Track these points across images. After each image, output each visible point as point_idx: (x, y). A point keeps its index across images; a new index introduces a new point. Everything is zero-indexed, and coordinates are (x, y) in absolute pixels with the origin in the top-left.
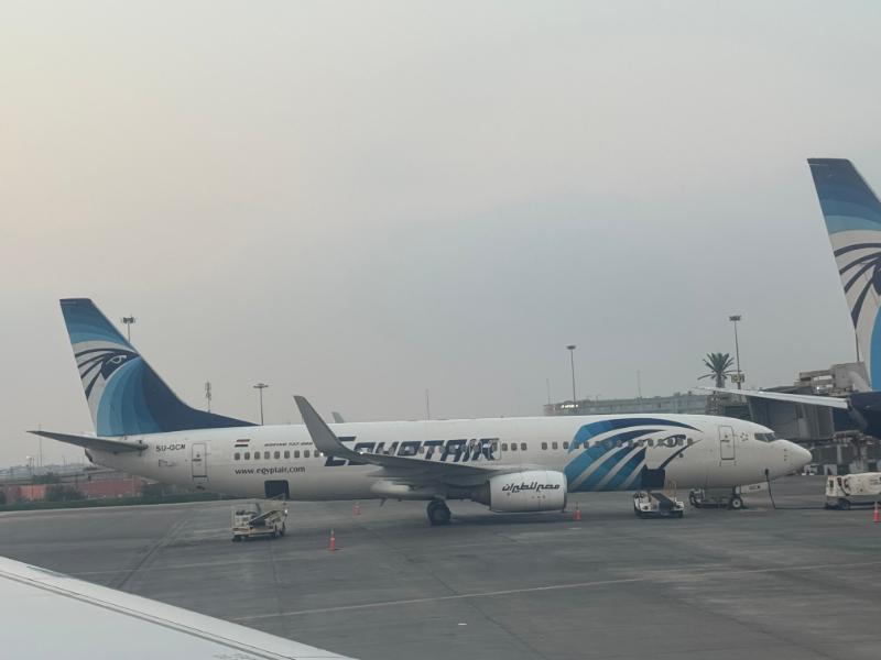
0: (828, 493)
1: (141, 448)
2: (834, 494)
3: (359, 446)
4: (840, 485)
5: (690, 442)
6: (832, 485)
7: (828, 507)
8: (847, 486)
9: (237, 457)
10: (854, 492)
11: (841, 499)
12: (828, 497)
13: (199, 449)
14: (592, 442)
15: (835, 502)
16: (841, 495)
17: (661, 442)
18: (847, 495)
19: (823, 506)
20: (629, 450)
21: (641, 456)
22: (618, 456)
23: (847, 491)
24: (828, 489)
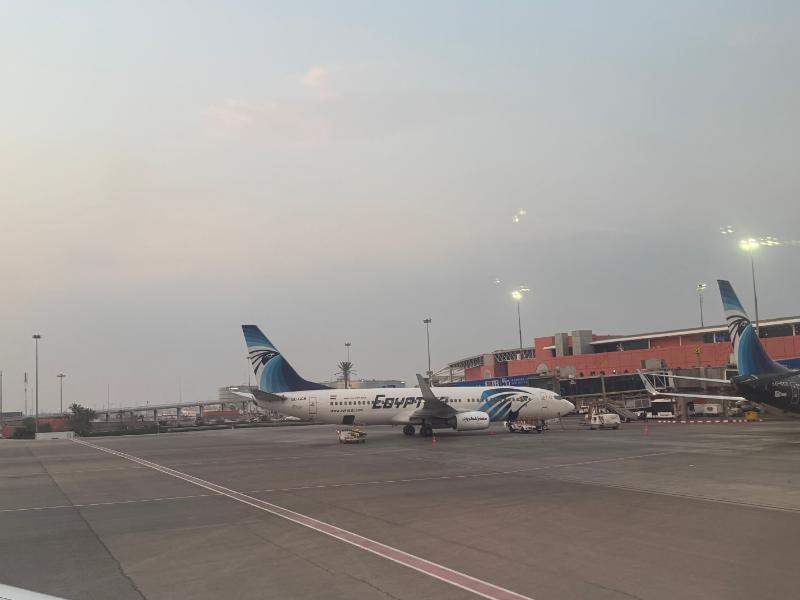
1: (284, 399)
2: (596, 423)
3: (387, 399)
5: (530, 400)
7: (592, 429)
8: (602, 420)
9: (332, 404)
10: (605, 423)
11: (600, 425)
12: (593, 424)
13: (312, 400)
14: (489, 399)
16: (600, 423)
17: (518, 400)
19: (590, 428)
20: (504, 402)
21: (509, 405)
22: (500, 406)
23: (603, 422)
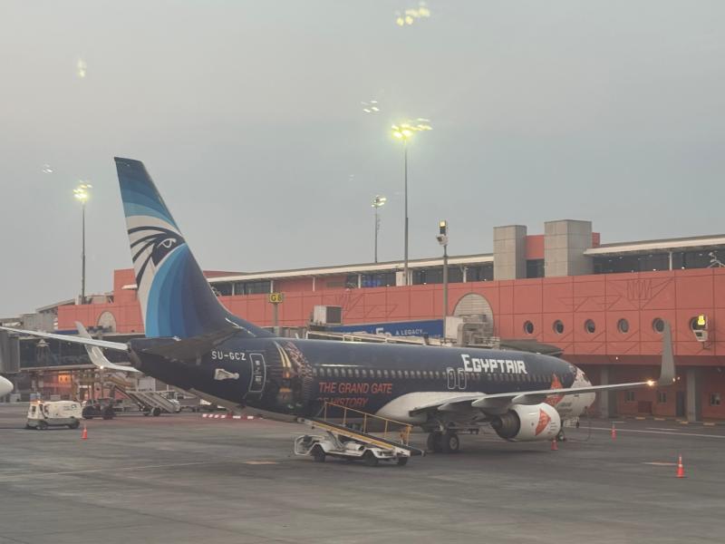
0: (30, 416)
2: (36, 417)
4: (41, 409)
6: (34, 410)
7: (29, 427)
8: (46, 411)
10: (51, 416)
11: (41, 421)
12: (29, 419)
15: (35, 424)
16: (42, 418)
18: (46, 418)
19: (25, 426)
23: (46, 415)
24: (30, 414)
